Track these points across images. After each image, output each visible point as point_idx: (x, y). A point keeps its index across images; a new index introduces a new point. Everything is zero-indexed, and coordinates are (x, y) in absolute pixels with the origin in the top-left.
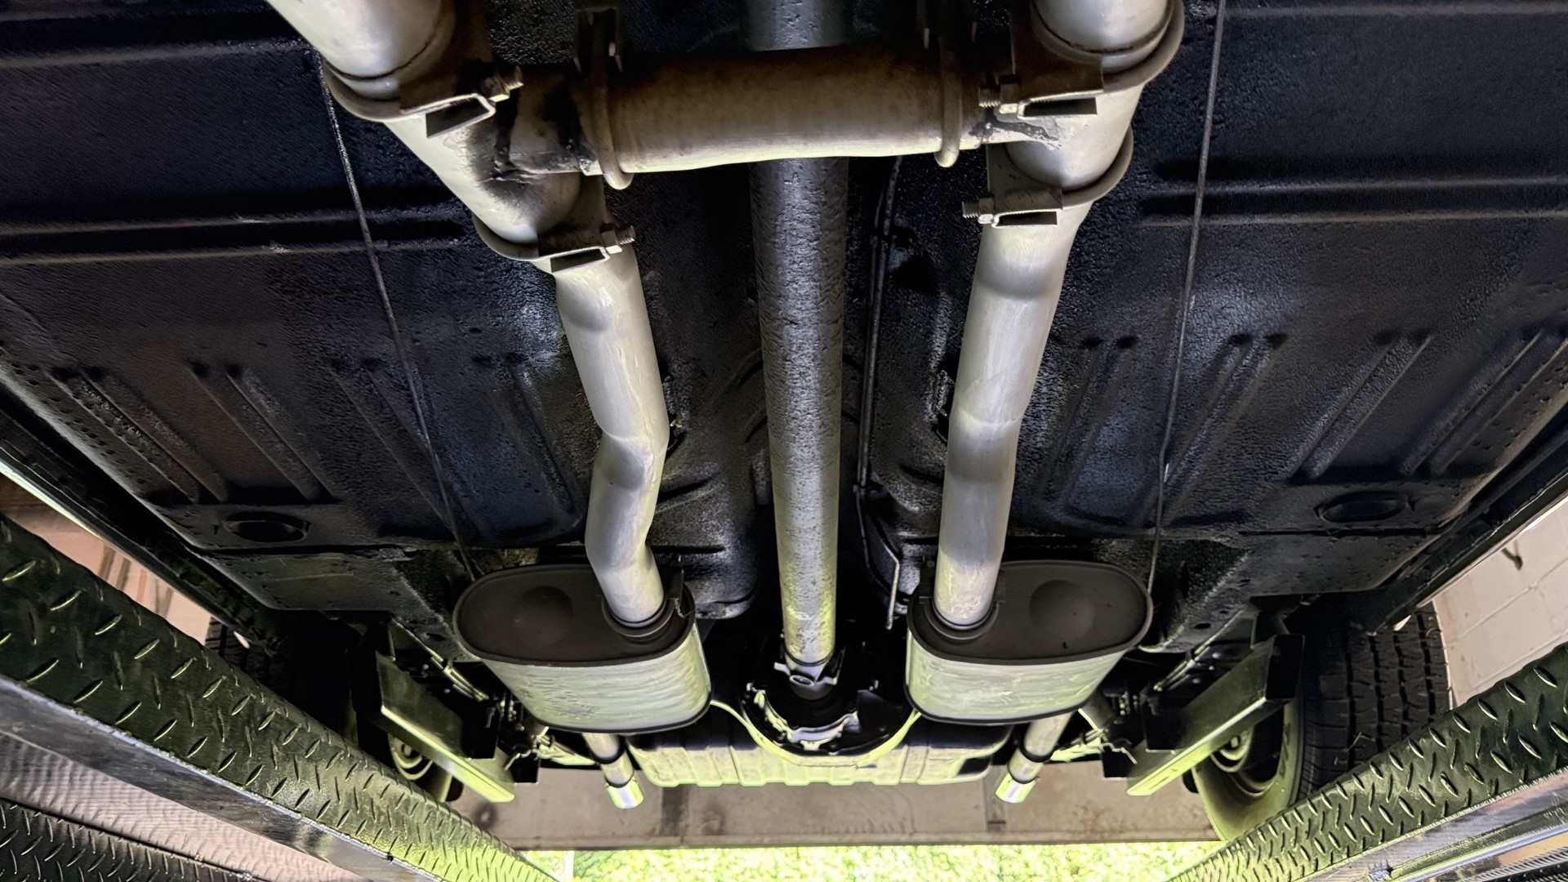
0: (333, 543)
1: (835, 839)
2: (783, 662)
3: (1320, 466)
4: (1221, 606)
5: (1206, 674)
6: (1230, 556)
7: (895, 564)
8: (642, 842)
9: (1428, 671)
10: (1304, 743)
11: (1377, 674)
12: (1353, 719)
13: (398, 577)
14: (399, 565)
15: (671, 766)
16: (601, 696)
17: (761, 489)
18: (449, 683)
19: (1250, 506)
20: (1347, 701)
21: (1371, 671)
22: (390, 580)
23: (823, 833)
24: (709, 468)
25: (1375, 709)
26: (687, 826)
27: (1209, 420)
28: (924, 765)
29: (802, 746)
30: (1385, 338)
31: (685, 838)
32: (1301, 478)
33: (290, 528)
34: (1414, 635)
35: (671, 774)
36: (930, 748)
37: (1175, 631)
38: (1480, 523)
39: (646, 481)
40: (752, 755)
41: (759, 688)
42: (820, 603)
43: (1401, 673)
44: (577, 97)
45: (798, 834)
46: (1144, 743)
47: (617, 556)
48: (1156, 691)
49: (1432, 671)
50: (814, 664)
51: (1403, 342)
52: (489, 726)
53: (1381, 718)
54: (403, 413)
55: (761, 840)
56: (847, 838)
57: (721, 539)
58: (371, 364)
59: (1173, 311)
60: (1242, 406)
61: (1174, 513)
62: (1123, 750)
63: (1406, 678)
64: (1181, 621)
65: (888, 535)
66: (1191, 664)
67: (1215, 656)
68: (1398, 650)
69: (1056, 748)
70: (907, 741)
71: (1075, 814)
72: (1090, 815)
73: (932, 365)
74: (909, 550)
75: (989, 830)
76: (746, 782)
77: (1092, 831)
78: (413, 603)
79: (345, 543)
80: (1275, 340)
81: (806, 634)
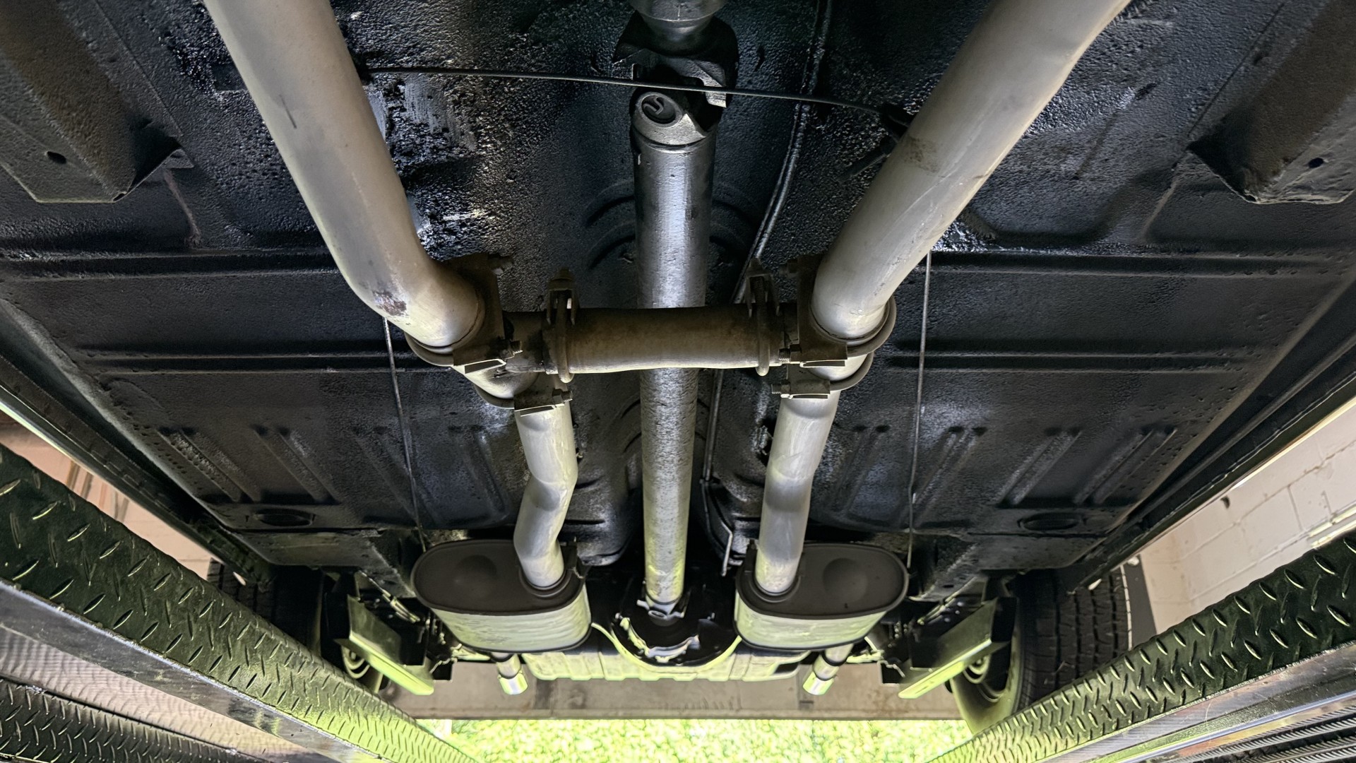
0: (328, 526)
1: (676, 713)
2: (644, 600)
3: (1019, 497)
4: (961, 574)
5: (955, 616)
6: (965, 546)
7: (728, 535)
8: (519, 714)
9: (1114, 617)
10: (1025, 667)
11: (1077, 620)
12: (1059, 651)
13: (370, 547)
14: (371, 540)
15: (552, 665)
16: (512, 632)
17: (633, 477)
18: (393, 611)
19: (974, 518)
20: (1055, 638)
21: (1073, 617)
22: (365, 548)
23: (666, 708)
24: (597, 473)
25: (1075, 645)
26: (556, 701)
27: (940, 471)
28: (748, 667)
29: (656, 660)
30: (1053, 432)
31: (555, 711)
32: (1006, 504)
33: (301, 518)
34: (1105, 591)
35: (551, 671)
36: (752, 656)
37: (928, 589)
38: (1137, 528)
39: (561, 505)
40: (616, 659)
41: (624, 616)
42: (673, 565)
43: (1094, 618)
44: (547, 339)
45: (647, 708)
46: (909, 662)
47: (535, 551)
48: (919, 625)
49: (1118, 618)
50: (667, 604)
51: (1063, 435)
52: (420, 641)
53: (1079, 650)
54: (397, 457)
55: (617, 714)
56: (686, 713)
57: (602, 516)
58: (380, 430)
59: (911, 414)
60: (961, 464)
61: (922, 519)
62: (895, 666)
63: (1099, 622)
64: (933, 583)
65: (724, 514)
66: (943, 608)
67: (960, 604)
68: (1094, 603)
69: (849, 655)
70: (737, 651)
71: (870, 696)
72: (882, 698)
73: (757, 420)
74: (739, 525)
75: (800, 708)
76: (610, 677)
77: (883, 710)
78: (378, 562)
79: (338, 526)
80: (979, 431)
81: (663, 584)
